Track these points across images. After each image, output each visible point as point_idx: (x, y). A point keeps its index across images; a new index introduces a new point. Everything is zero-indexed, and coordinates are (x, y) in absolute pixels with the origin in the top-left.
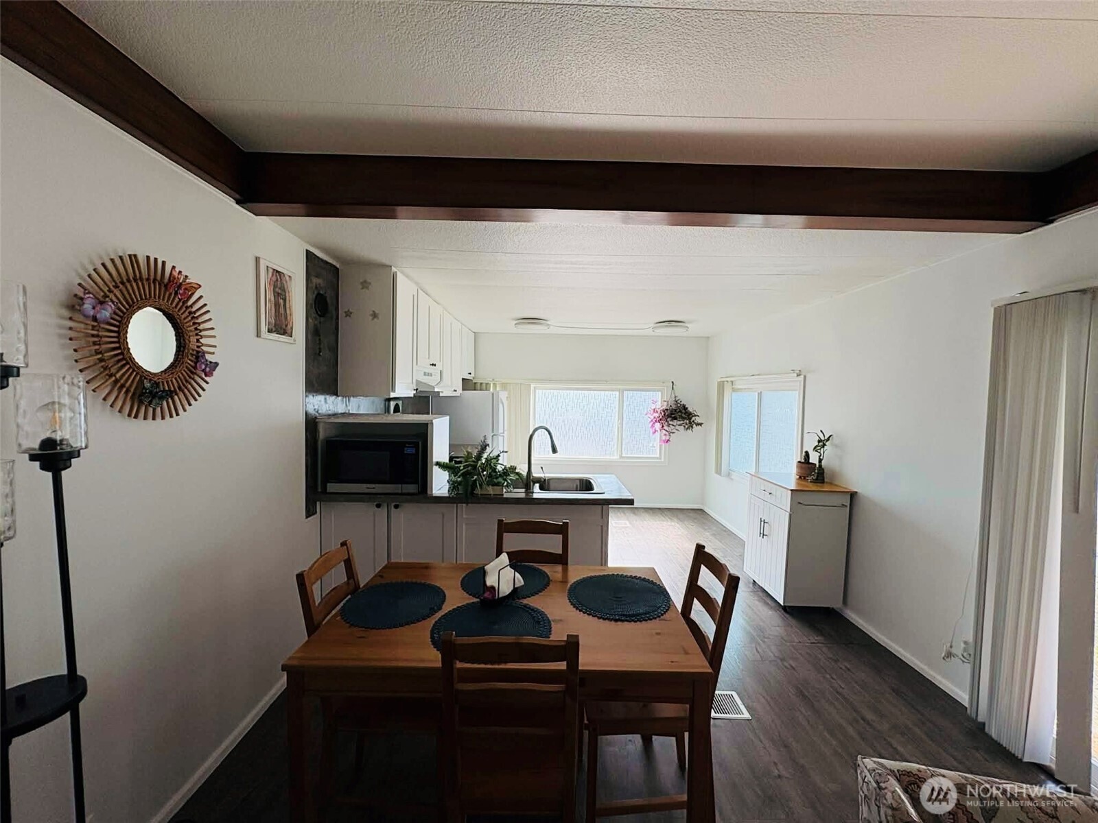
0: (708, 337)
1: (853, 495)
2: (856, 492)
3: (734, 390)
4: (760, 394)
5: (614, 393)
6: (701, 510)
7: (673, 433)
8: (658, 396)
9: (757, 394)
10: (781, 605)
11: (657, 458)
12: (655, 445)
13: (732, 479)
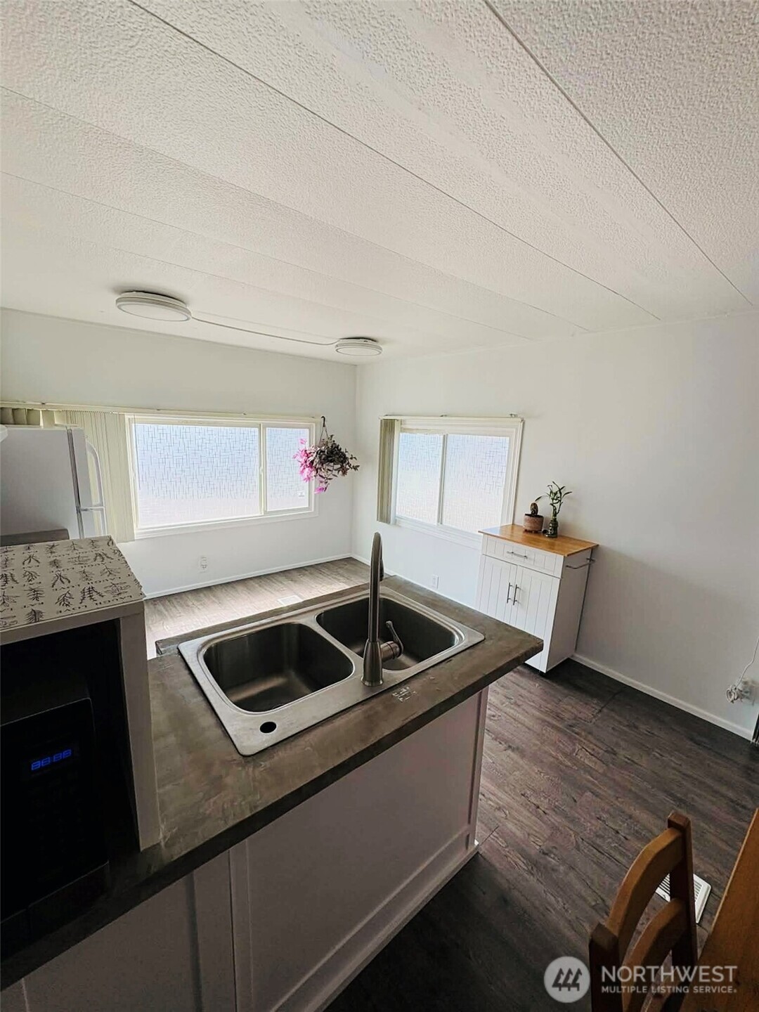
0: (356, 365)
1: (594, 549)
2: (598, 545)
3: (403, 430)
4: (445, 438)
5: (253, 429)
6: (350, 558)
7: (330, 479)
8: (305, 434)
9: (442, 437)
10: (541, 673)
11: (305, 509)
12: (304, 494)
13: (400, 526)
